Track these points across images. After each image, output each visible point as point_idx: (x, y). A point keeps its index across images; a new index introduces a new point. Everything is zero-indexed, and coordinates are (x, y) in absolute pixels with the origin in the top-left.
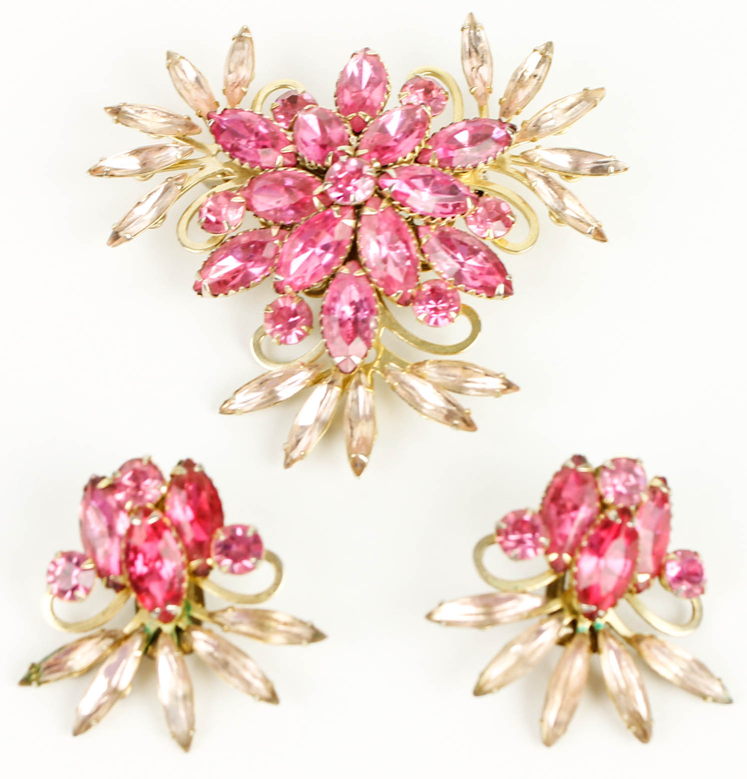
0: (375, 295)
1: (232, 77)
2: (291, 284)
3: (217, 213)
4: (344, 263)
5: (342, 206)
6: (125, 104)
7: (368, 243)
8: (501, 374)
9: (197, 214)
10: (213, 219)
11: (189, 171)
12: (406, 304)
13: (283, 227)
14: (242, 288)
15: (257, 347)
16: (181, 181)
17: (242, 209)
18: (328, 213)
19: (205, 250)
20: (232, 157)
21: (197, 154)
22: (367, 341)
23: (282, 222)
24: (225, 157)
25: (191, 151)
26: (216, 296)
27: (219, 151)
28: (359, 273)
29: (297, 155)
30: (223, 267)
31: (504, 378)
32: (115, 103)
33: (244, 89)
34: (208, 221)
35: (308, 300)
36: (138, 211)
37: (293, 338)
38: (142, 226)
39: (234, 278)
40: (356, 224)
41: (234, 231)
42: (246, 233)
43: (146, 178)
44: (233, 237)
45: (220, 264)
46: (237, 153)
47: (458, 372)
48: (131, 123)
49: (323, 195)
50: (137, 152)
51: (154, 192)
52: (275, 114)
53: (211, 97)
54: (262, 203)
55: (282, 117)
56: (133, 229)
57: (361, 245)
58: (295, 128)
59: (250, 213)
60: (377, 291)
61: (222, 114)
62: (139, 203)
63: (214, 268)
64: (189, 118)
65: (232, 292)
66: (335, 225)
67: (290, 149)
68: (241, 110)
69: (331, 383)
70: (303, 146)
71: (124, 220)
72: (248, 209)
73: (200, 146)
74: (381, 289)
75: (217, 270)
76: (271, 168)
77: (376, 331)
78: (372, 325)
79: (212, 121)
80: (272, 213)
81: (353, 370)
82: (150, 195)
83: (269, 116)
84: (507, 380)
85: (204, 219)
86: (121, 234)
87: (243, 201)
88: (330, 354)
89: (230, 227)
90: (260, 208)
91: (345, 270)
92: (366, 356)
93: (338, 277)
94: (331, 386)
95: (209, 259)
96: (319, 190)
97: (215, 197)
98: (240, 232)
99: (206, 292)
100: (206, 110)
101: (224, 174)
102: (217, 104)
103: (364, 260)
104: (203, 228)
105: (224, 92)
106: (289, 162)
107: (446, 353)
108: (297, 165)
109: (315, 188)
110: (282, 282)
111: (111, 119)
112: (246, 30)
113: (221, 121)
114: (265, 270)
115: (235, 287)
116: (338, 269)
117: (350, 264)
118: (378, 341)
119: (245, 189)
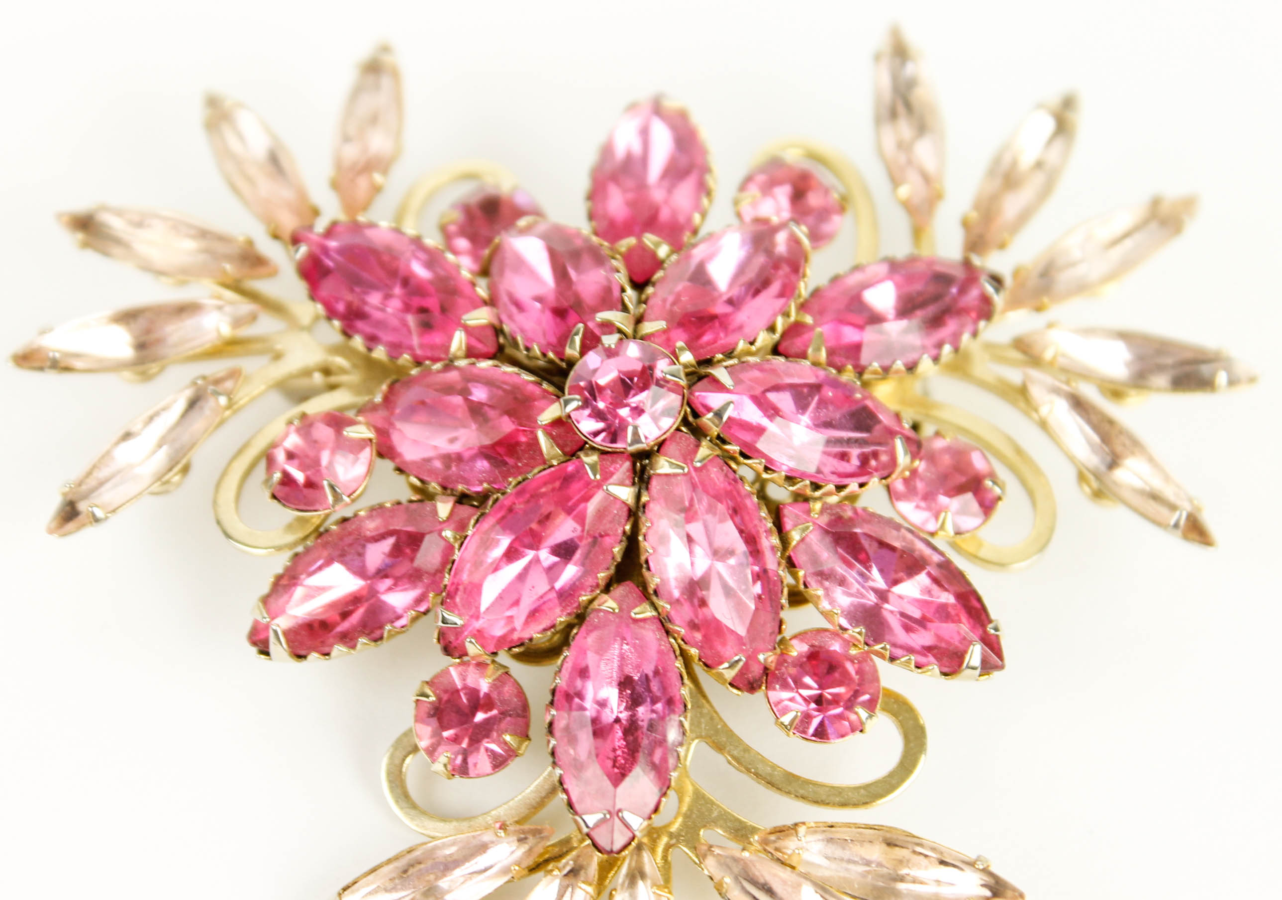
0: (679, 664)
1: (351, 153)
2: (480, 636)
3: (310, 463)
4: (607, 589)
5: (603, 453)
6: (105, 208)
7: (664, 540)
8: (978, 859)
9: (263, 464)
10: (299, 476)
11: (248, 364)
12: (752, 687)
13: (462, 499)
14: (362, 640)
15: (397, 780)
16: (229, 384)
17: (367, 454)
18: (571, 468)
19: (279, 548)
20: (347, 333)
21: (267, 325)
22: (661, 773)
23: (460, 487)
24: (332, 331)
25: (253, 318)
26: (300, 657)
27: (317, 318)
28: (644, 611)
29: (498, 331)
30: (322, 589)
31: (986, 871)
32: (81, 205)
33: (378, 178)
34: (287, 480)
35: (521, 672)
36: (125, 454)
37: (481, 761)
38: (132, 489)
39: (345, 615)
40: (638, 497)
41: (347, 505)
42: (377, 510)
43: (146, 377)
44: (345, 520)
45: (314, 581)
46: (360, 324)
47: (876, 852)
48: (116, 250)
49: (562, 425)
50: (127, 317)
51: (164, 409)
52: (448, 237)
53: (302, 195)
54: (415, 442)
55: (463, 243)
56: (108, 496)
57: (647, 546)
58: (494, 269)
59: (387, 465)
60: (684, 654)
61: (330, 233)
62: (127, 436)
63: (299, 592)
64: (250, 243)
65: (338, 650)
66: (587, 498)
67: (480, 317)
68: (372, 225)
69: (574, 873)
70: (514, 310)
71: (89, 474)
72: (381, 455)
73: (275, 308)
74: (694, 651)
75: (308, 597)
76: (435, 360)
77: (682, 750)
78: (672, 735)
79: (303, 249)
80: (438, 464)
81: (625, 847)
82: (151, 419)
83: (433, 240)
84: (991, 874)
85: (277, 476)
86: (82, 506)
87: (371, 435)
88: (570, 805)
89: (337, 497)
90: (410, 453)
91: (609, 603)
92: (656, 810)
93: (593, 619)
94: (571, 880)
95: (288, 570)
96: (551, 413)
97: (306, 425)
98: (361, 508)
99: (278, 649)
100: (289, 223)
101: (327, 371)
102: (316, 212)
103: (654, 582)
104: (274, 497)
105: (335, 185)
106: (480, 347)
107: (843, 805)
108: (499, 354)
109: (542, 410)
110: (458, 631)
111: (71, 240)
112: (385, 49)
113: (325, 250)
114: (419, 601)
115: (348, 639)
116: (591, 601)
117: (619, 590)
118: (686, 773)
119: (374, 408)
